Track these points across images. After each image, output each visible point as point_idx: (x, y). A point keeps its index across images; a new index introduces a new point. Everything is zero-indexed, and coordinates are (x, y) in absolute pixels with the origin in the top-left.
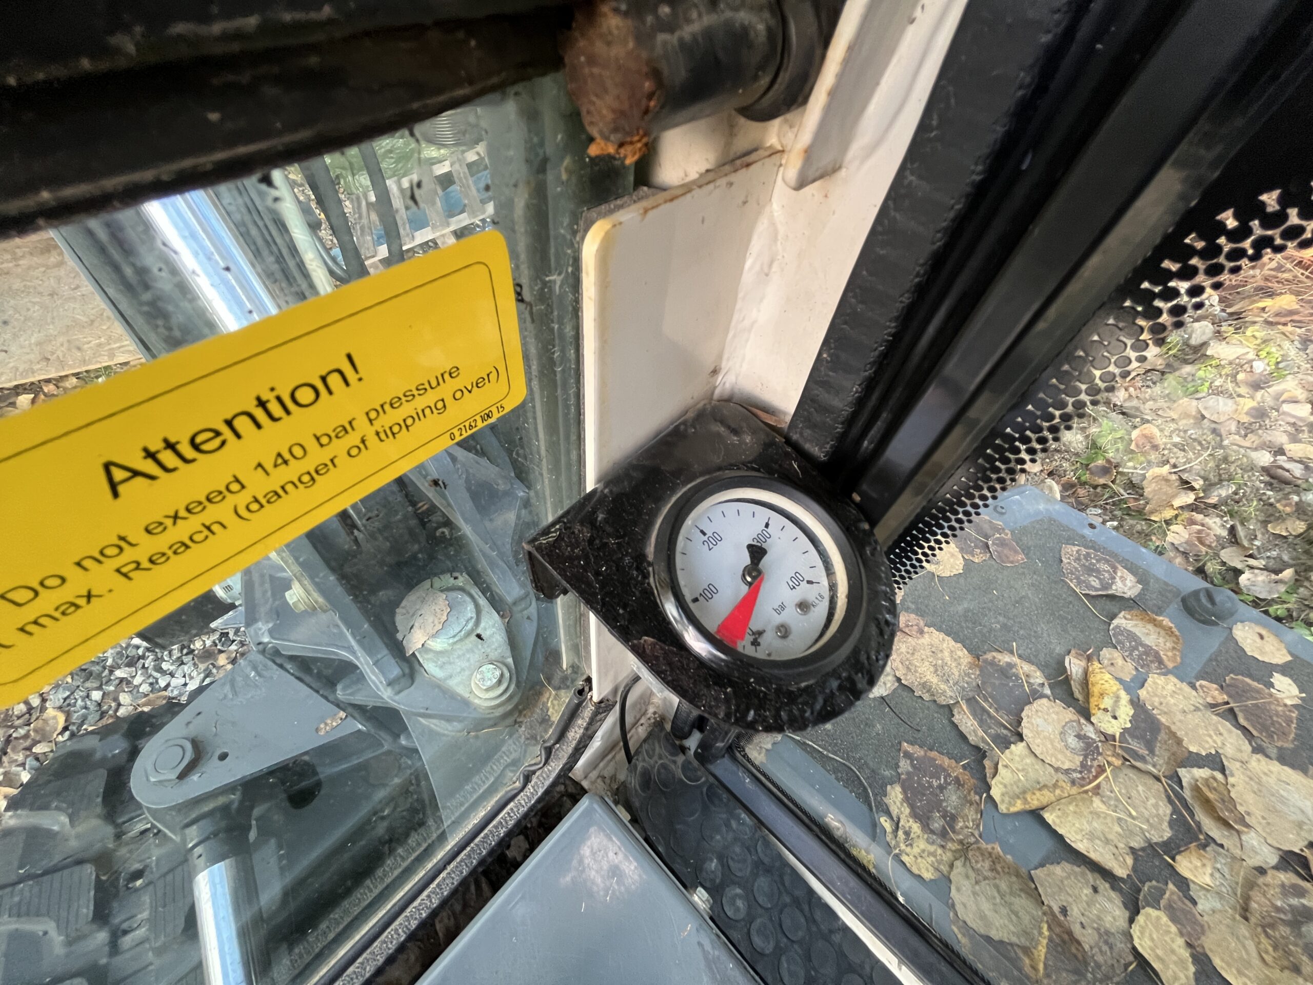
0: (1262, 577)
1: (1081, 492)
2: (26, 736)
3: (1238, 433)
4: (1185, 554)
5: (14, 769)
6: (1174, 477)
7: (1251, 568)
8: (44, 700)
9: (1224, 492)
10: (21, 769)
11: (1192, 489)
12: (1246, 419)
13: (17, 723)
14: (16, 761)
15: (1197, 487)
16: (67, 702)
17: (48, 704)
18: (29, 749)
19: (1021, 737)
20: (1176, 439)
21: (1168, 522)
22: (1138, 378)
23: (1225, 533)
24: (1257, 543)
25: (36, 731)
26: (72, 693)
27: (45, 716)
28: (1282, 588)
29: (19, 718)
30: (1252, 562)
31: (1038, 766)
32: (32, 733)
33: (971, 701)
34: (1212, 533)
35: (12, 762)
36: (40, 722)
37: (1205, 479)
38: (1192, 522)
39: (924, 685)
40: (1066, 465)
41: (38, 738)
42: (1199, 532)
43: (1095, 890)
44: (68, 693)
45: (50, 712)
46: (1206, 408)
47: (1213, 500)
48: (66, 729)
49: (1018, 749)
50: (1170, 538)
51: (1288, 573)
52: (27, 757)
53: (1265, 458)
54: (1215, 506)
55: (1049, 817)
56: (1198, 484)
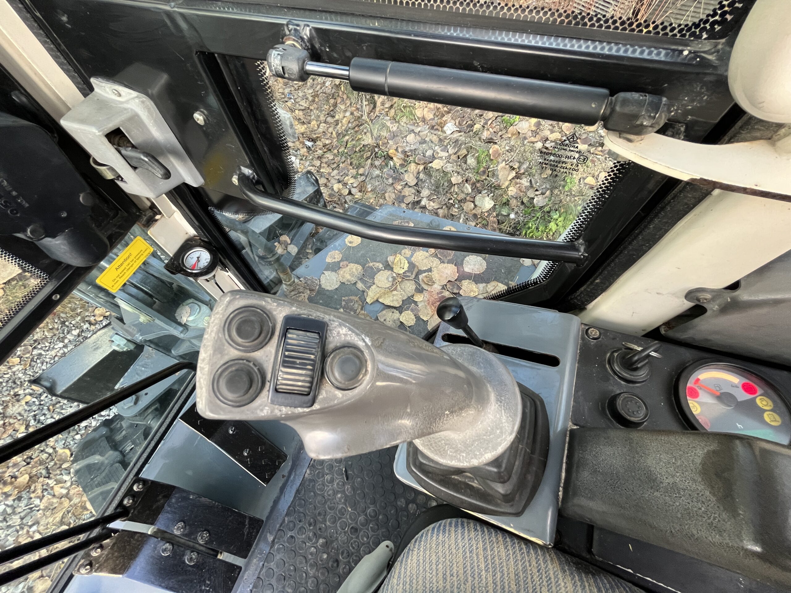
0: (540, 197)
1: (478, 185)
2: (55, 464)
3: (533, 136)
4: (516, 198)
5: (58, 477)
6: (508, 166)
7: (537, 195)
8: (54, 449)
9: (525, 166)
10: (61, 476)
11: (514, 169)
12: (534, 128)
13: (47, 461)
14: (57, 474)
15: (516, 167)
16: (66, 445)
17: (57, 449)
18: (60, 467)
19: (374, 284)
20: (507, 148)
21: (507, 187)
22: (494, 122)
23: (528, 184)
24: (538, 184)
25: (58, 460)
26: (66, 441)
27: (59, 453)
28: (547, 200)
29: (47, 459)
30: (537, 193)
31: (380, 289)
32: (57, 462)
33: (361, 279)
34: (523, 186)
35: (56, 475)
36: (57, 456)
37: (519, 162)
38: (517, 184)
39: (348, 281)
40: (470, 175)
41: (61, 463)
42: (519, 187)
43: (393, 312)
44: (64, 442)
45: (60, 451)
46: (519, 129)
47: (522, 171)
48: (72, 455)
49: (374, 287)
50: (510, 193)
51: (548, 193)
52: (61, 471)
53: (539, 145)
54: (524, 174)
55: (380, 300)
56: (516, 166)
